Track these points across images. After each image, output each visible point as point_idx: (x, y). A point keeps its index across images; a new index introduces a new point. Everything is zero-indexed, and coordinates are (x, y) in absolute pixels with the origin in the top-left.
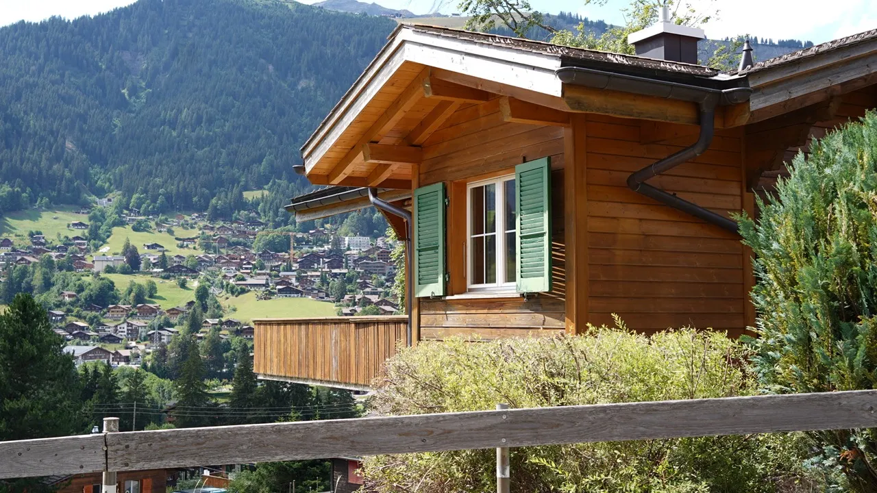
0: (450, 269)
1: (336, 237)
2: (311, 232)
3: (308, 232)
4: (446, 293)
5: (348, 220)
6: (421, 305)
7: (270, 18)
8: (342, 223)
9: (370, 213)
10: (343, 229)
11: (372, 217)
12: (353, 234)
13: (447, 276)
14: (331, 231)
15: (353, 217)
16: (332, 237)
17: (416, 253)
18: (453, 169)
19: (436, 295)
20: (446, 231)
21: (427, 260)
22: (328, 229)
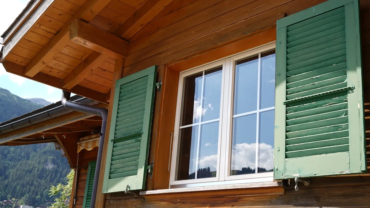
0: (153, 160)
1: (17, 205)
2: (5, 201)
3: (3, 201)
4: (146, 187)
5: (24, 198)
6: (107, 203)
7: (5, 101)
8: (20, 198)
9: (35, 195)
10: (21, 201)
11: (35, 197)
12: (25, 204)
13: (149, 167)
14: (15, 202)
15: (27, 196)
16: (14, 205)
17: (110, 145)
18: (169, 53)
19: (131, 189)
20: (153, 117)
21: (124, 151)
22: (13, 201)
